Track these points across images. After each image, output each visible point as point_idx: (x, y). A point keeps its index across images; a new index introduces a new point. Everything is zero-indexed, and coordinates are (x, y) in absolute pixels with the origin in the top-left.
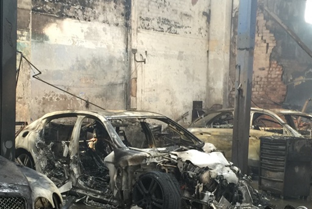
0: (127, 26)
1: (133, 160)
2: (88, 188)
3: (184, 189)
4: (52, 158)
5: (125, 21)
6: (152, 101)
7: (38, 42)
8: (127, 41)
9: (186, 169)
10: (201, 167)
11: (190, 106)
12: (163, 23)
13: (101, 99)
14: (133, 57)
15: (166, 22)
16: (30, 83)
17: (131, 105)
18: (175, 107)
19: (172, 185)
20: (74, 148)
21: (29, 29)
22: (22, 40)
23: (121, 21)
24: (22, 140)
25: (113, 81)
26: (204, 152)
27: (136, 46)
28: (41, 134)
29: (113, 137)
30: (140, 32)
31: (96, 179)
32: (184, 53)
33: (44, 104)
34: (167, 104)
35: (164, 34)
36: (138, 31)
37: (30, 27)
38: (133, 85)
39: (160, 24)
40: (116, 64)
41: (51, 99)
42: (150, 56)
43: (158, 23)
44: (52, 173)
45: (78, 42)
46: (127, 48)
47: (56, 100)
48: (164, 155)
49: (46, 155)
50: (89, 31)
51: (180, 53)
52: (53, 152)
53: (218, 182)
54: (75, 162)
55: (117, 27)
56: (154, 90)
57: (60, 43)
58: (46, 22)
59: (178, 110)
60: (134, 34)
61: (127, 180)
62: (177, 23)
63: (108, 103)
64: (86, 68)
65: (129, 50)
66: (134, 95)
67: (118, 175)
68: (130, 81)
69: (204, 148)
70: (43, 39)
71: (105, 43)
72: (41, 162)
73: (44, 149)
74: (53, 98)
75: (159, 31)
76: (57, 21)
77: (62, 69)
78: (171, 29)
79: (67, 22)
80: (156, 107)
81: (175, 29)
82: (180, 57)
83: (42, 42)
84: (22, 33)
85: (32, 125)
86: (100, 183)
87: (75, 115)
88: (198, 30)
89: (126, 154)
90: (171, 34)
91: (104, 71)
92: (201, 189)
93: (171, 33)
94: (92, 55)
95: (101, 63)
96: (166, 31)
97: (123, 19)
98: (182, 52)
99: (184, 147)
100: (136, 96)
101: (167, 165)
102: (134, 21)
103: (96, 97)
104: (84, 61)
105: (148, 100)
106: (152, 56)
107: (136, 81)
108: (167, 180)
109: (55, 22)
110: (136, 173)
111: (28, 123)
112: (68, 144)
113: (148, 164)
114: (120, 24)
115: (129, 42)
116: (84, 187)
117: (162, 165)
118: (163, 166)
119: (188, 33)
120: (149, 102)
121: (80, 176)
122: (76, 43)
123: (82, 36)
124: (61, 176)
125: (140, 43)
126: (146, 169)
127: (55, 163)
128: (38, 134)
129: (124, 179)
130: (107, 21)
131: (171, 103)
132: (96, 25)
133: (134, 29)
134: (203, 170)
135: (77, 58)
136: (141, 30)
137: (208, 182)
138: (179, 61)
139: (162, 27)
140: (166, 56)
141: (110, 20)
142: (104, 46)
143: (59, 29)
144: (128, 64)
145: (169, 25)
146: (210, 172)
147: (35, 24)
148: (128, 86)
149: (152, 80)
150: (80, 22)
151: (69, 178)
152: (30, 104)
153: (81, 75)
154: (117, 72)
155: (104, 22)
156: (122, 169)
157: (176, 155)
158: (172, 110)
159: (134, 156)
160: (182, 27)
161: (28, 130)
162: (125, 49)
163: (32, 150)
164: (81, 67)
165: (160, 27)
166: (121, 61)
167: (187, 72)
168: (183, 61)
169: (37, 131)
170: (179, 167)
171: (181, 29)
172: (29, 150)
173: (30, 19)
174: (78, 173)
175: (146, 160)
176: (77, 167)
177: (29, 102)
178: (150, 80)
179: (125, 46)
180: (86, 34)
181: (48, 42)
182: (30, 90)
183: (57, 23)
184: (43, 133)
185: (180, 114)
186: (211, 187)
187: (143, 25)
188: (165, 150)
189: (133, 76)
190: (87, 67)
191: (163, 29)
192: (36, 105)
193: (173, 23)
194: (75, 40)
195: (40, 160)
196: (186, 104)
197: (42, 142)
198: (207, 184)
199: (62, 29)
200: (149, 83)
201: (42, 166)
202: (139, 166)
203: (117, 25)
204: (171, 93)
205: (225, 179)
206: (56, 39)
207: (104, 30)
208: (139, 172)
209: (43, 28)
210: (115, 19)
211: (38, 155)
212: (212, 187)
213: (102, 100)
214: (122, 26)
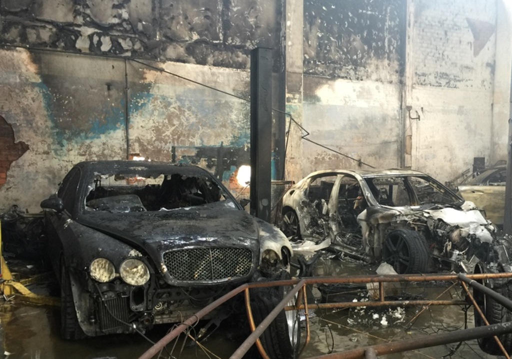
0: (402, 83)
1: (383, 218)
2: (345, 245)
3: (434, 247)
4: (316, 215)
5: (400, 78)
6: (428, 159)
7: (310, 104)
8: (401, 98)
9: (436, 227)
10: (452, 225)
11: (471, 162)
12: (441, 77)
13: (374, 157)
14: (408, 115)
15: (444, 76)
16: (302, 143)
17: (406, 162)
18: (454, 164)
19: (420, 243)
20: (332, 206)
21: (301, 92)
22: (294, 103)
23: (395, 78)
24: (289, 199)
25: (386, 139)
26: (462, 210)
27: (410, 103)
28: (305, 193)
29: (367, 195)
30: (416, 89)
31: (353, 236)
32: (465, 108)
33: (316, 163)
34: (445, 161)
35: (442, 89)
36: (413, 88)
37: (302, 89)
38: (407, 143)
39: (438, 79)
40: (390, 122)
41: (323, 158)
42: (426, 112)
43: (436, 77)
44: (314, 230)
45: (349, 102)
46: (401, 106)
47: (328, 160)
48: (417, 213)
49: (309, 213)
50: (361, 90)
51: (461, 107)
52: (317, 210)
53: (470, 240)
54: (334, 220)
55: (390, 85)
56: (431, 147)
57: (331, 103)
58: (318, 84)
59: (457, 167)
60: (409, 90)
61: (379, 238)
62: (456, 76)
63: (381, 161)
64: (358, 127)
65: (403, 107)
66: (409, 153)
67: (370, 232)
68: (404, 139)
69: (463, 207)
70: (315, 101)
71: (378, 102)
72: (305, 219)
73: (308, 207)
74: (325, 158)
75: (436, 86)
76: (329, 82)
77: (333, 129)
78: (450, 84)
79: (339, 83)
80: (434, 165)
81: (455, 83)
82: (461, 111)
83: (314, 103)
84: (294, 96)
85: (298, 185)
86: (356, 240)
87: (335, 174)
88: (480, 82)
89: (377, 211)
90: (450, 89)
91: (377, 129)
92: (449, 248)
93: (450, 87)
94: (365, 114)
95: (374, 121)
96: (444, 86)
97: (397, 76)
98: (463, 107)
99: (440, 206)
100: (411, 154)
101: (417, 223)
102: (408, 78)
103: (369, 156)
104: (356, 120)
105: (424, 158)
106: (428, 112)
107: (411, 138)
108: (415, 237)
109: (327, 83)
110: (388, 231)
111: (295, 182)
112: (327, 202)
113: (398, 222)
114: (394, 82)
115: (403, 99)
116: (342, 244)
117: (411, 222)
118: (413, 224)
119: (470, 86)
120: (426, 159)
121: (338, 233)
122: (348, 103)
123: (354, 96)
124: (322, 232)
125: (416, 100)
126: (397, 227)
127: (318, 221)
128: (302, 193)
129: (376, 237)
130: (380, 79)
131: (450, 160)
132: (370, 84)
133: (408, 86)
134: (453, 228)
135: (349, 118)
136: (417, 86)
137: (459, 241)
138: (459, 116)
139: (439, 82)
140: (445, 111)
141: (383, 78)
142: (377, 104)
143: (330, 90)
144: (402, 122)
145: (447, 79)
146: (461, 230)
147: (307, 86)
148: (402, 143)
149: (429, 137)
150: (352, 82)
151: (329, 235)
152: (302, 164)
153: (354, 134)
154: (391, 130)
155: (377, 80)
156: (374, 227)
157: (428, 213)
158: (451, 167)
159: (384, 213)
160: (463, 80)
161: (294, 189)
162: (399, 106)
163: (297, 208)
164: (353, 125)
165: (437, 82)
166: (395, 119)
167: (468, 127)
168: (463, 116)
169: (302, 190)
170: (429, 225)
171: (462, 82)
172: (294, 208)
173: (301, 82)
174: (337, 231)
175: (397, 218)
176: (335, 224)
177: (300, 162)
178: (427, 137)
179: (400, 103)
180: (358, 93)
181: (320, 103)
182: (302, 151)
183: (329, 84)
184: (308, 192)
185: (460, 172)
186: (462, 245)
187: (419, 81)
188: (419, 208)
189: (408, 133)
190: (359, 125)
191: (440, 83)
192: (309, 165)
193: (452, 77)
194: (347, 99)
195: (304, 217)
196: (467, 161)
197: (306, 200)
198: (458, 242)
199: (333, 90)
200: (425, 140)
201: (306, 223)
202: (389, 224)
203: (391, 82)
204: (451, 150)
205: (478, 238)
206: (328, 100)
207: (377, 88)
208: (390, 229)
209: (315, 90)
210: (388, 77)
211: (302, 212)
212: (464, 245)
213: (376, 158)
214: (396, 83)
